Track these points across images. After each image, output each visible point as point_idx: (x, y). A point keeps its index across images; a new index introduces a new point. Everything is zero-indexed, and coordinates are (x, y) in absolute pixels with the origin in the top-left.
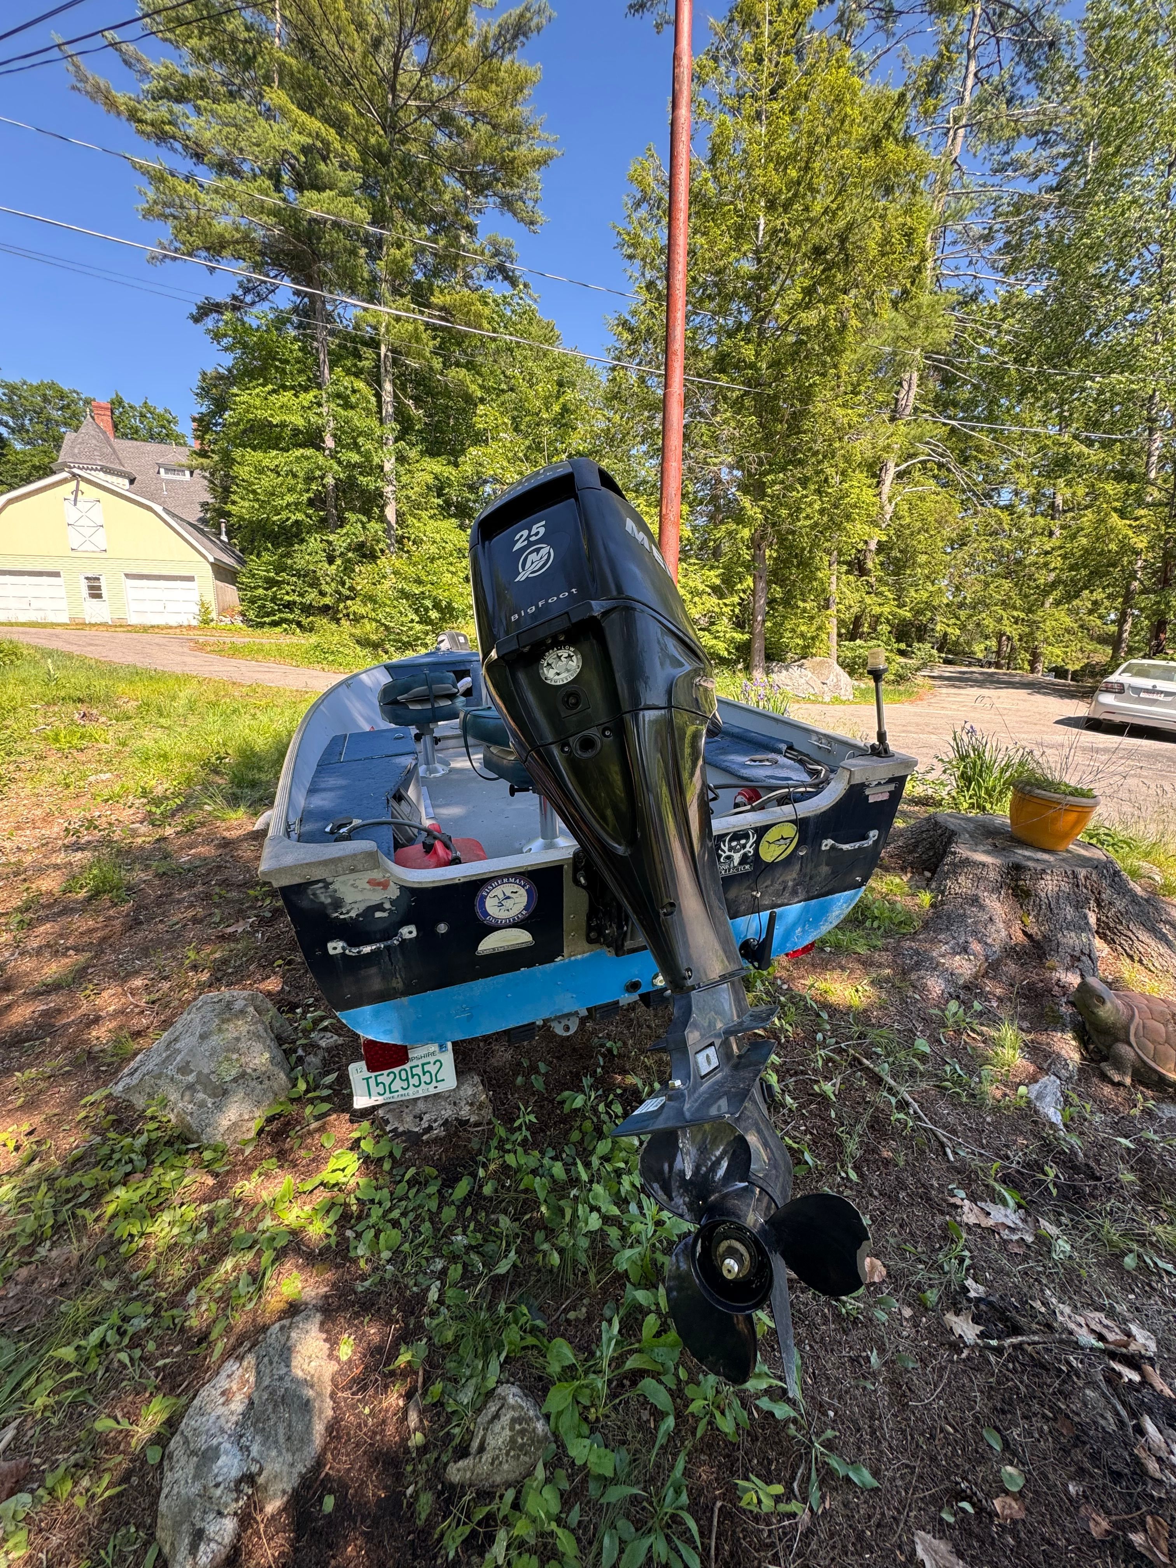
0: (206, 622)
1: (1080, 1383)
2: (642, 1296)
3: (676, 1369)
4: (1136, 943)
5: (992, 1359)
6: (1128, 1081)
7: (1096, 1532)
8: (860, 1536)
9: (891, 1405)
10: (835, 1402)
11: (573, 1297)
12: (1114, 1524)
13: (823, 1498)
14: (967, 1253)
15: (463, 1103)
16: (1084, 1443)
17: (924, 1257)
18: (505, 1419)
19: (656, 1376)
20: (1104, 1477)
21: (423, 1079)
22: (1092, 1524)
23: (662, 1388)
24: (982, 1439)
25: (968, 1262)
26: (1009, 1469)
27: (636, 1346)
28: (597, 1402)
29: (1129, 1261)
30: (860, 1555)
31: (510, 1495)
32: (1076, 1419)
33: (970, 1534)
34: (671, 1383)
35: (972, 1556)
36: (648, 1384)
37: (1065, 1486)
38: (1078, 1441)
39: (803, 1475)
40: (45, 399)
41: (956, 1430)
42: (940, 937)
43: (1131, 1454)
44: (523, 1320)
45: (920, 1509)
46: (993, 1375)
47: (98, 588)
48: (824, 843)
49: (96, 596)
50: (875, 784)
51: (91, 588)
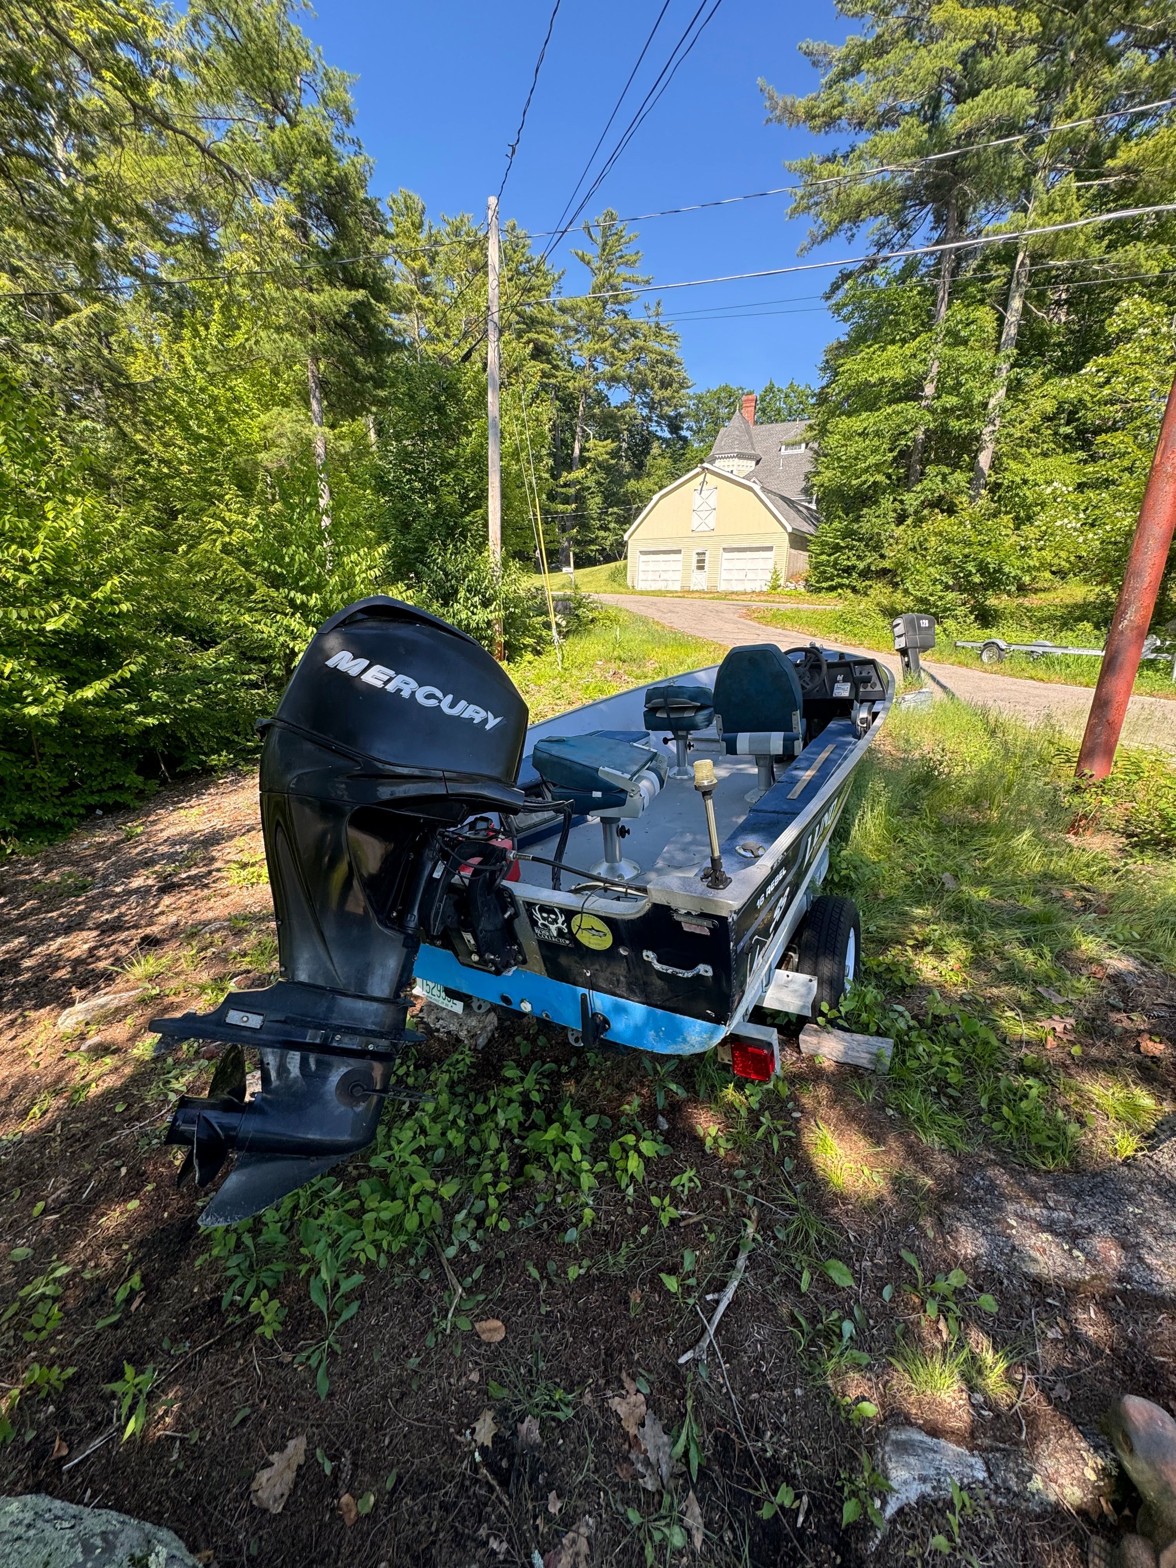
0: (774, 588)
26: (374, 1498)
40: (719, 401)
41: (388, 1446)
46: (450, 1467)
47: (703, 561)
48: (645, 953)
49: (701, 568)
50: (683, 912)
51: (699, 561)
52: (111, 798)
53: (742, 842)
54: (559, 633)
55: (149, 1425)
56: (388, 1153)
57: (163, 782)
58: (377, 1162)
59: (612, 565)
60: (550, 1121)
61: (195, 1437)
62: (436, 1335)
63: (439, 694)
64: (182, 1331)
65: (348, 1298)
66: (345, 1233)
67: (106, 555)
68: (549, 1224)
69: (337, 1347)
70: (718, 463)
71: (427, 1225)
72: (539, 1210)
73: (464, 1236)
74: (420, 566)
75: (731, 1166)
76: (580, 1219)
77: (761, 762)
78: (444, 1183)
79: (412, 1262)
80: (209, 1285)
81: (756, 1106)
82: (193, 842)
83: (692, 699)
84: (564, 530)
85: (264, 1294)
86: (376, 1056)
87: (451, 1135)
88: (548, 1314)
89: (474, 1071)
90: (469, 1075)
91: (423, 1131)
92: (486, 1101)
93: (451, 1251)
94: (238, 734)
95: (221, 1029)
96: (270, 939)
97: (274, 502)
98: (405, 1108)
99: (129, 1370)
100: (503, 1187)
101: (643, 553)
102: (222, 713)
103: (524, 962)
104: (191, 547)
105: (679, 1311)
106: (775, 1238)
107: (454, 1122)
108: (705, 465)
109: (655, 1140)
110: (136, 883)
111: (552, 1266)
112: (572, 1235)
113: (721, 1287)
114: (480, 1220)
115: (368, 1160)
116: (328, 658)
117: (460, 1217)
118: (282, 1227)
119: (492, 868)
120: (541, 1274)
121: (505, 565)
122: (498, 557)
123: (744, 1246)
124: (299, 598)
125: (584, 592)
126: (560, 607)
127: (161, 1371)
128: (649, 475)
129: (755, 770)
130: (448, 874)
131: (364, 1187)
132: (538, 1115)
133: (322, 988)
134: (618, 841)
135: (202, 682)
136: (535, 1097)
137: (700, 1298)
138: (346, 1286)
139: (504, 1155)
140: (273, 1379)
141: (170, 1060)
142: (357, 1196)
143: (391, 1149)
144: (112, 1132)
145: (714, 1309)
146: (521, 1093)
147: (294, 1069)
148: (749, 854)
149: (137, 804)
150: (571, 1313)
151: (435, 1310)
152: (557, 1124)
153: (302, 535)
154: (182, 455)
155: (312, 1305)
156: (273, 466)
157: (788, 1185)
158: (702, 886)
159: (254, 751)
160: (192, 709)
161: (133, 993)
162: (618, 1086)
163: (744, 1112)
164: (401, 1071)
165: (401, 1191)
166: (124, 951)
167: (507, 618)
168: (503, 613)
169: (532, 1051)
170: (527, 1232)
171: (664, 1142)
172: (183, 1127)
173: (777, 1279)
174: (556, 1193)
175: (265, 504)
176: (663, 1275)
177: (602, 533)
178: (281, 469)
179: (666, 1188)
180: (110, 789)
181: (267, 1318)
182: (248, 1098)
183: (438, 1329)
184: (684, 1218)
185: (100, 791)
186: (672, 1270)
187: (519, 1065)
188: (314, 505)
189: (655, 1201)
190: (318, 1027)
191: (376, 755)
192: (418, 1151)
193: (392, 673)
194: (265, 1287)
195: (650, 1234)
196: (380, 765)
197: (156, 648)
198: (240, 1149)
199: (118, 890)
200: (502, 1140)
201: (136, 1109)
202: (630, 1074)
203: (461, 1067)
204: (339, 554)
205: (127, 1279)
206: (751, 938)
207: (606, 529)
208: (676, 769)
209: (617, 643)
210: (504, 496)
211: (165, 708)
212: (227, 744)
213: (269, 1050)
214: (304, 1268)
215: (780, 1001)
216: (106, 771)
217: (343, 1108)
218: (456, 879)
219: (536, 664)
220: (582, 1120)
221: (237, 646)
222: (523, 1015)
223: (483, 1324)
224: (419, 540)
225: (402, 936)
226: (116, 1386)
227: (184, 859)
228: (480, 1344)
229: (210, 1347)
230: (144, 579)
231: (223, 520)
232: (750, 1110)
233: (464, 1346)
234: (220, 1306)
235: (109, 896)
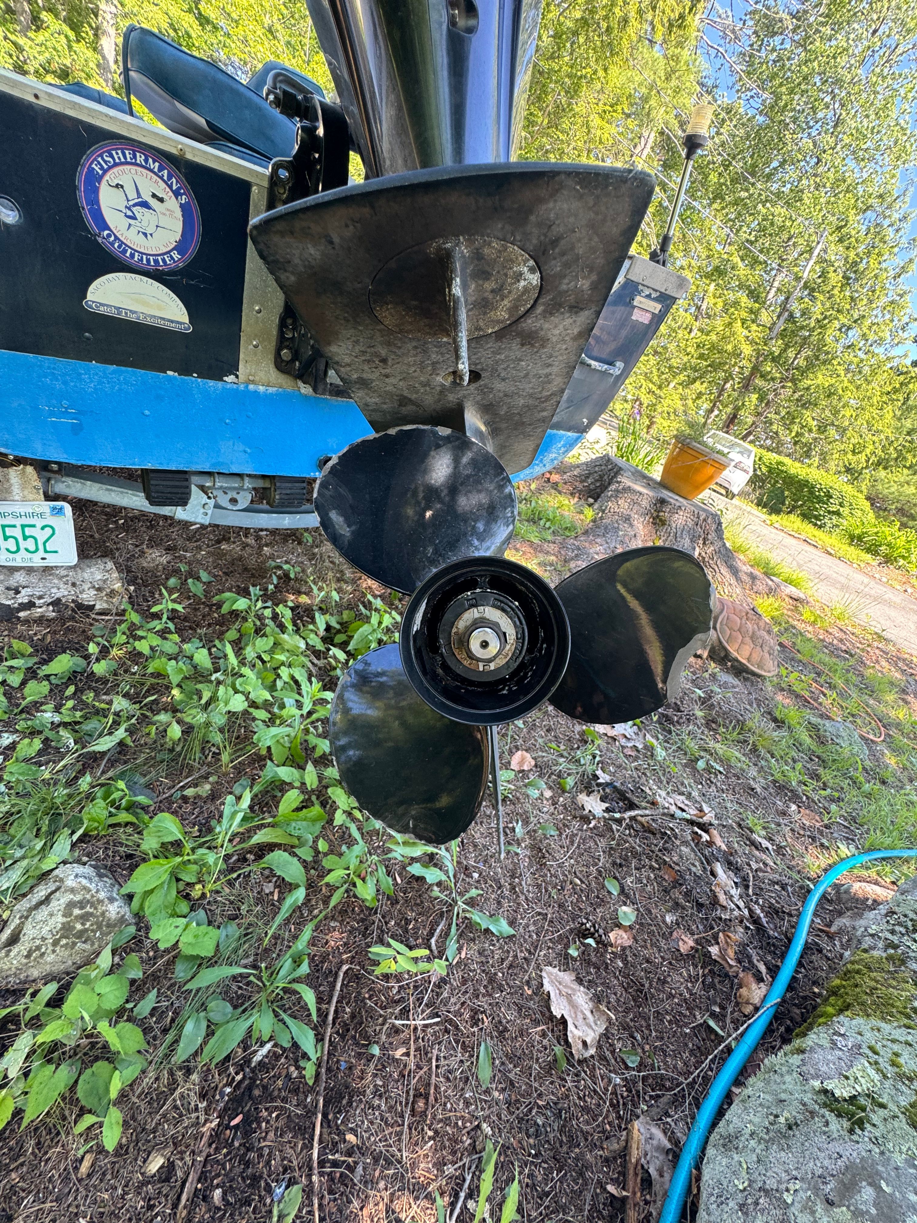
1: (678, 842)
2: (286, 773)
3: (315, 842)
4: (718, 574)
5: (614, 827)
6: (705, 655)
7: (684, 949)
8: (492, 979)
9: (530, 865)
10: (480, 865)
11: (197, 775)
12: (697, 941)
13: (459, 950)
14: (597, 752)
15: (86, 586)
16: (681, 885)
17: (565, 754)
18: (60, 902)
19: (290, 849)
20: (692, 908)
21: (23, 544)
22: (681, 943)
23: (295, 859)
24: (603, 886)
25: (598, 759)
26: (624, 908)
27: (270, 820)
28: (206, 877)
29: (701, 764)
30: (490, 995)
31: (49, 990)
32: (677, 868)
33: (589, 963)
34: (306, 853)
35: (590, 981)
36: (278, 858)
37: (663, 917)
38: (677, 884)
39: (442, 930)
41: (582, 882)
42: (598, 540)
43: (711, 890)
44: (116, 795)
45: (549, 948)
46: (613, 839)
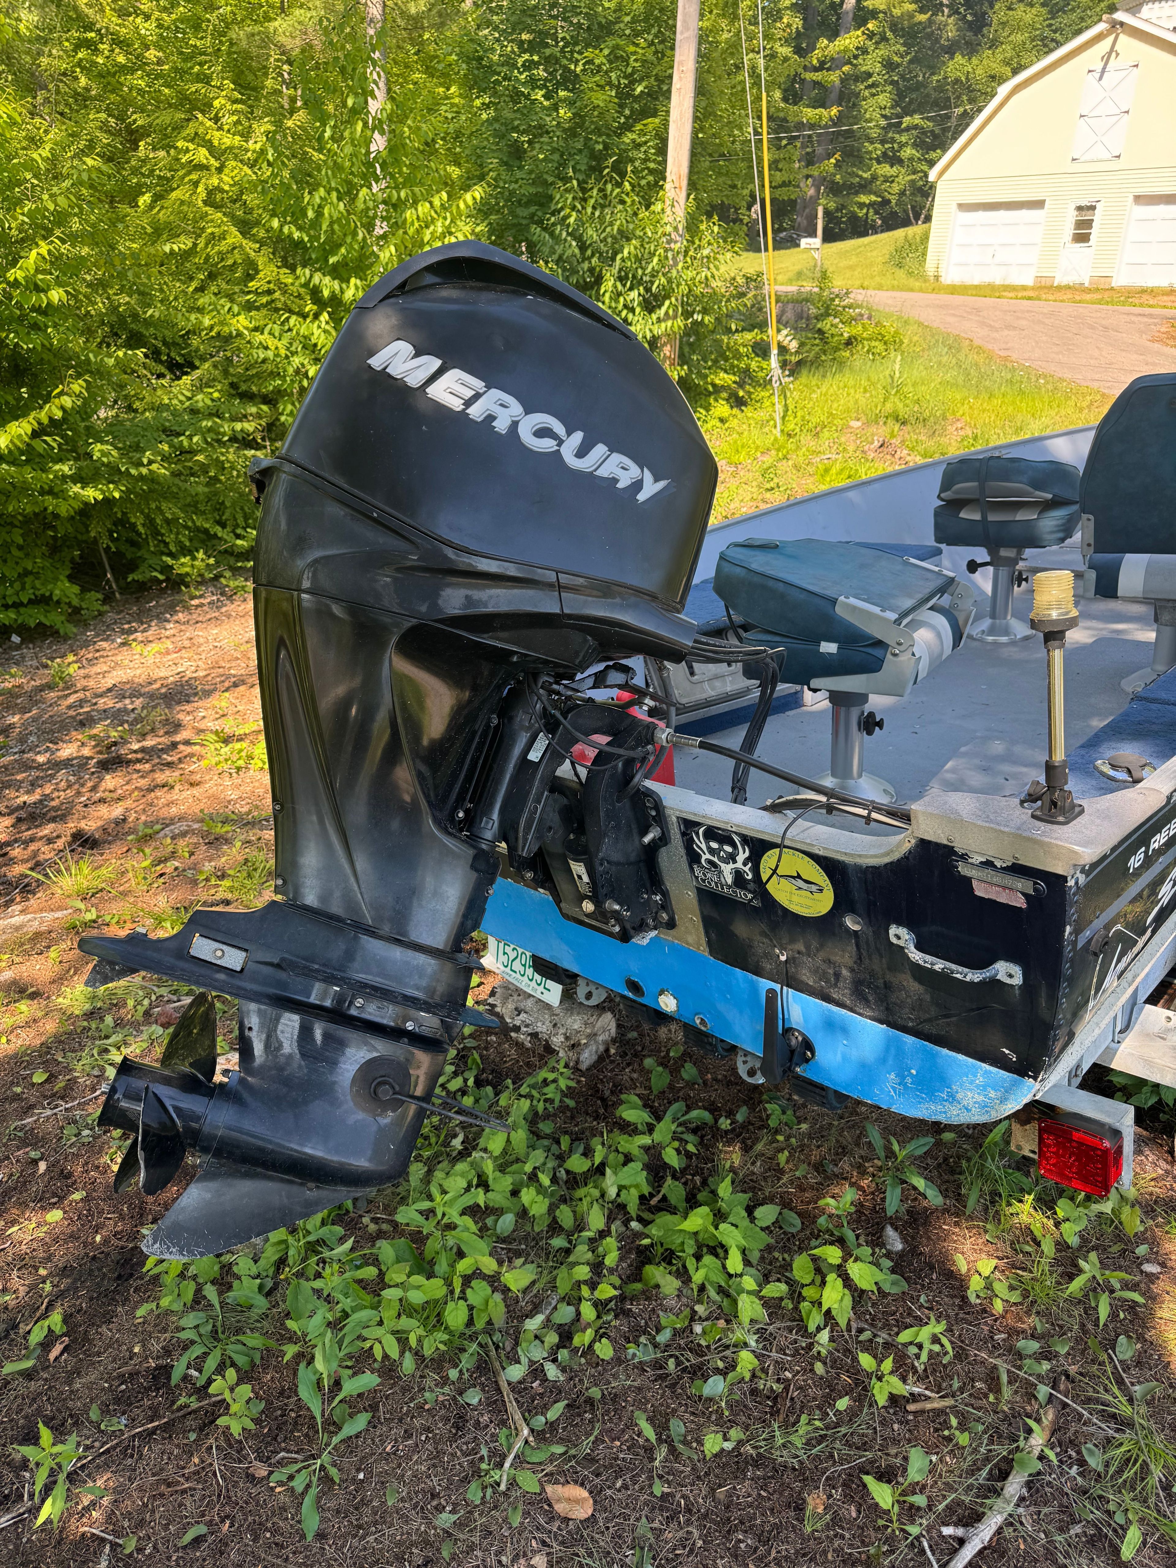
47: (1089, 224)
48: (893, 930)
49: (1082, 238)
50: (978, 859)
51: (1080, 224)
52: (34, 617)
53: (1110, 754)
54: (784, 364)
55: (70, 1515)
56: (426, 1205)
57: (108, 599)
58: (407, 1215)
59: (899, 233)
60: (692, 1202)
61: (131, 1545)
62: (484, 1488)
63: (559, 428)
64: (117, 1401)
65: (354, 1404)
66: (355, 1310)
67: (29, 206)
68: (678, 1363)
69: (333, 1472)
70: (1147, 11)
71: (480, 1324)
72: (663, 1337)
73: (538, 1353)
74: (535, 230)
75: (1014, 1333)
76: (732, 1366)
77: (1166, 617)
78: (511, 1268)
79: (453, 1374)
80: (156, 1347)
81: (1073, 1241)
82: (152, 696)
83: (1037, 485)
84: (810, 160)
85: (231, 1374)
86: (418, 1040)
87: (528, 1196)
88: (664, 1497)
89: (571, 1103)
90: (563, 1108)
91: (483, 1183)
92: (588, 1153)
93: (516, 1372)
94: (223, 526)
95: (181, 964)
96: (261, 856)
97: (292, 111)
98: (457, 1143)
99: (46, 1435)
100: (606, 1291)
101: (964, 207)
102: (198, 486)
103: (671, 925)
104: (157, 198)
105: (890, 1540)
106: (1082, 1463)
107: (533, 1177)
108: (1120, 16)
109: (877, 1264)
110: (67, 751)
111: (677, 1427)
112: (715, 1386)
113: (972, 1518)
114: (566, 1335)
115: (394, 1212)
116: (372, 354)
117: (533, 1324)
118: (261, 1287)
119: (631, 754)
120: (659, 1435)
121: (692, 227)
122: (680, 213)
123: (1023, 1464)
124: (328, 285)
125: (838, 284)
126: (789, 315)
127: (87, 1448)
128: (994, 44)
129: (1151, 636)
130: (554, 756)
131: (386, 1250)
132: (673, 1189)
133: (338, 919)
134: (859, 741)
135: (171, 433)
136: (671, 1157)
137: (929, 1529)
138: (351, 1387)
139: (611, 1243)
140: (239, 1494)
141: (109, 1020)
142: (375, 1261)
143: (430, 1198)
144: (28, 1110)
145: (954, 1552)
146: (647, 1149)
147: (288, 1043)
148: (1122, 776)
149: (72, 629)
150: (702, 1503)
151: (484, 1452)
152: (704, 1210)
153: (337, 167)
154: (147, 29)
155: (300, 1405)
156: (294, 45)
157: (1120, 1382)
158: (1022, 815)
159: (244, 555)
160: (152, 479)
161: (59, 914)
162: (819, 1167)
163: (1048, 1247)
164: (455, 1084)
165: (442, 1267)
166: (47, 853)
167: (687, 332)
168: (680, 322)
169: (671, 1087)
170: (641, 1367)
171: (893, 1271)
172: (124, 1104)
173: (1077, 1529)
174: (693, 1317)
175: (279, 116)
176: (868, 1479)
177: (886, 169)
178: (306, 49)
179: (887, 1345)
180: (31, 601)
181: (234, 1408)
182: (218, 1078)
183: (488, 1480)
184: (914, 1398)
185: (17, 605)
186: (886, 1476)
187: (647, 1105)
188: (359, 111)
189: (866, 1361)
190: (330, 980)
191: (445, 533)
192: (472, 1211)
193: (478, 384)
194: (233, 1364)
195: (852, 1414)
196: (450, 553)
197: (100, 372)
198: (205, 1150)
199: (41, 759)
200: (610, 1219)
201: (60, 1084)
202: (842, 1151)
203: (550, 1091)
204: (397, 206)
205: (45, 1316)
206: (1108, 927)
207: (894, 159)
208: (986, 623)
209: (894, 387)
210: (701, 90)
211: (113, 474)
212: (206, 539)
213: (253, 1006)
214: (291, 1350)
215: (1148, 1063)
216: (27, 573)
217: (360, 1116)
218: (565, 770)
219: (734, 423)
220: (750, 1210)
221: (226, 373)
222: (661, 1017)
223: (559, 1488)
224: (539, 181)
225: (471, 852)
226: (28, 1451)
227: (136, 721)
228: (552, 1516)
229: (153, 1431)
230: (85, 251)
231: (209, 145)
232: (1061, 1246)
233: (526, 1514)
234: (169, 1378)
235: (27, 766)
